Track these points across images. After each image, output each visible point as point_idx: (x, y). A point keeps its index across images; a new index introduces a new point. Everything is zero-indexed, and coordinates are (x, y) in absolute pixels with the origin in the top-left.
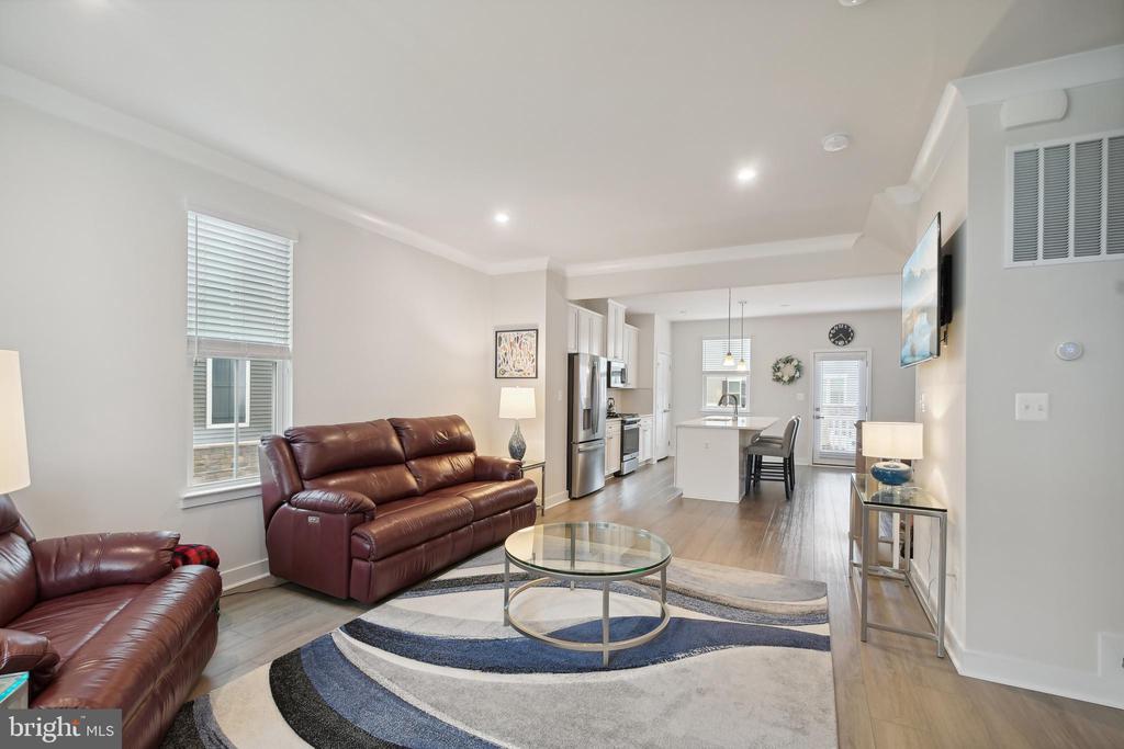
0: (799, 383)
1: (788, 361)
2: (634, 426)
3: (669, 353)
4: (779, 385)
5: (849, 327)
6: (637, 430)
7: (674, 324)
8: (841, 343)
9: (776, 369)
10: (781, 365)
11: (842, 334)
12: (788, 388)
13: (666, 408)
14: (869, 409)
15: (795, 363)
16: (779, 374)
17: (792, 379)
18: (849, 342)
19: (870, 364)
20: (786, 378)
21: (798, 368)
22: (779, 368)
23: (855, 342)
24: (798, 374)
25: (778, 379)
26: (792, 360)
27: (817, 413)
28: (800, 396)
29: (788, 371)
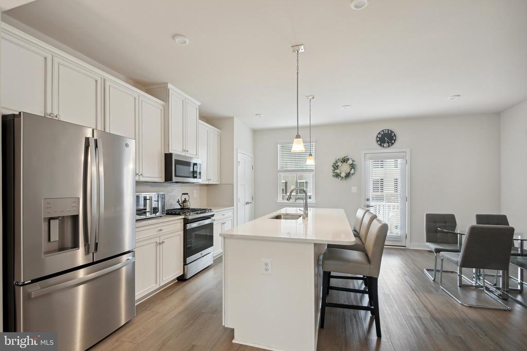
0: (353, 178)
1: (345, 160)
2: (207, 222)
3: (252, 156)
4: (338, 180)
5: (392, 132)
6: (211, 225)
7: (255, 132)
8: (386, 145)
9: (335, 167)
10: (339, 164)
11: (386, 138)
12: (344, 182)
13: (249, 200)
14: (409, 199)
15: (350, 162)
16: (338, 171)
17: (348, 175)
18: (392, 144)
19: (409, 162)
20: (343, 175)
21: (353, 166)
22: (337, 166)
23: (396, 144)
24: (352, 171)
25: (337, 175)
26: (348, 159)
27: (368, 203)
28: (354, 189)
29: (344, 169)
